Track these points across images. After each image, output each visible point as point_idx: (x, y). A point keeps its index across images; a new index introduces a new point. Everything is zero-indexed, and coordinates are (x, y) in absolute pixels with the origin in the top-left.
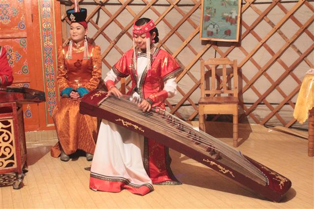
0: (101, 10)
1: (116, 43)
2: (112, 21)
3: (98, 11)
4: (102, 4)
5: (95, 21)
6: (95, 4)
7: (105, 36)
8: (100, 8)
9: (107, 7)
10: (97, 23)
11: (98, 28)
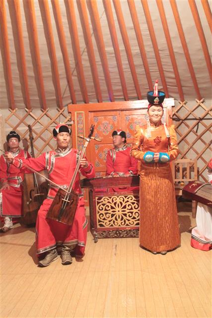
0: (200, 124)
1: (210, 145)
2: (208, 130)
3: (198, 124)
4: (201, 119)
5: (195, 131)
6: (196, 119)
7: (202, 140)
8: (199, 122)
9: (203, 121)
10: (197, 132)
11: (197, 136)
